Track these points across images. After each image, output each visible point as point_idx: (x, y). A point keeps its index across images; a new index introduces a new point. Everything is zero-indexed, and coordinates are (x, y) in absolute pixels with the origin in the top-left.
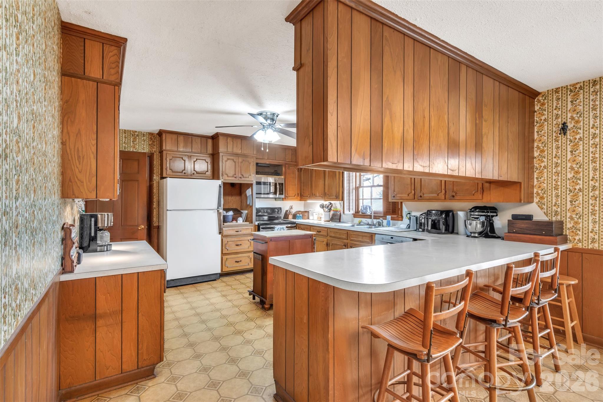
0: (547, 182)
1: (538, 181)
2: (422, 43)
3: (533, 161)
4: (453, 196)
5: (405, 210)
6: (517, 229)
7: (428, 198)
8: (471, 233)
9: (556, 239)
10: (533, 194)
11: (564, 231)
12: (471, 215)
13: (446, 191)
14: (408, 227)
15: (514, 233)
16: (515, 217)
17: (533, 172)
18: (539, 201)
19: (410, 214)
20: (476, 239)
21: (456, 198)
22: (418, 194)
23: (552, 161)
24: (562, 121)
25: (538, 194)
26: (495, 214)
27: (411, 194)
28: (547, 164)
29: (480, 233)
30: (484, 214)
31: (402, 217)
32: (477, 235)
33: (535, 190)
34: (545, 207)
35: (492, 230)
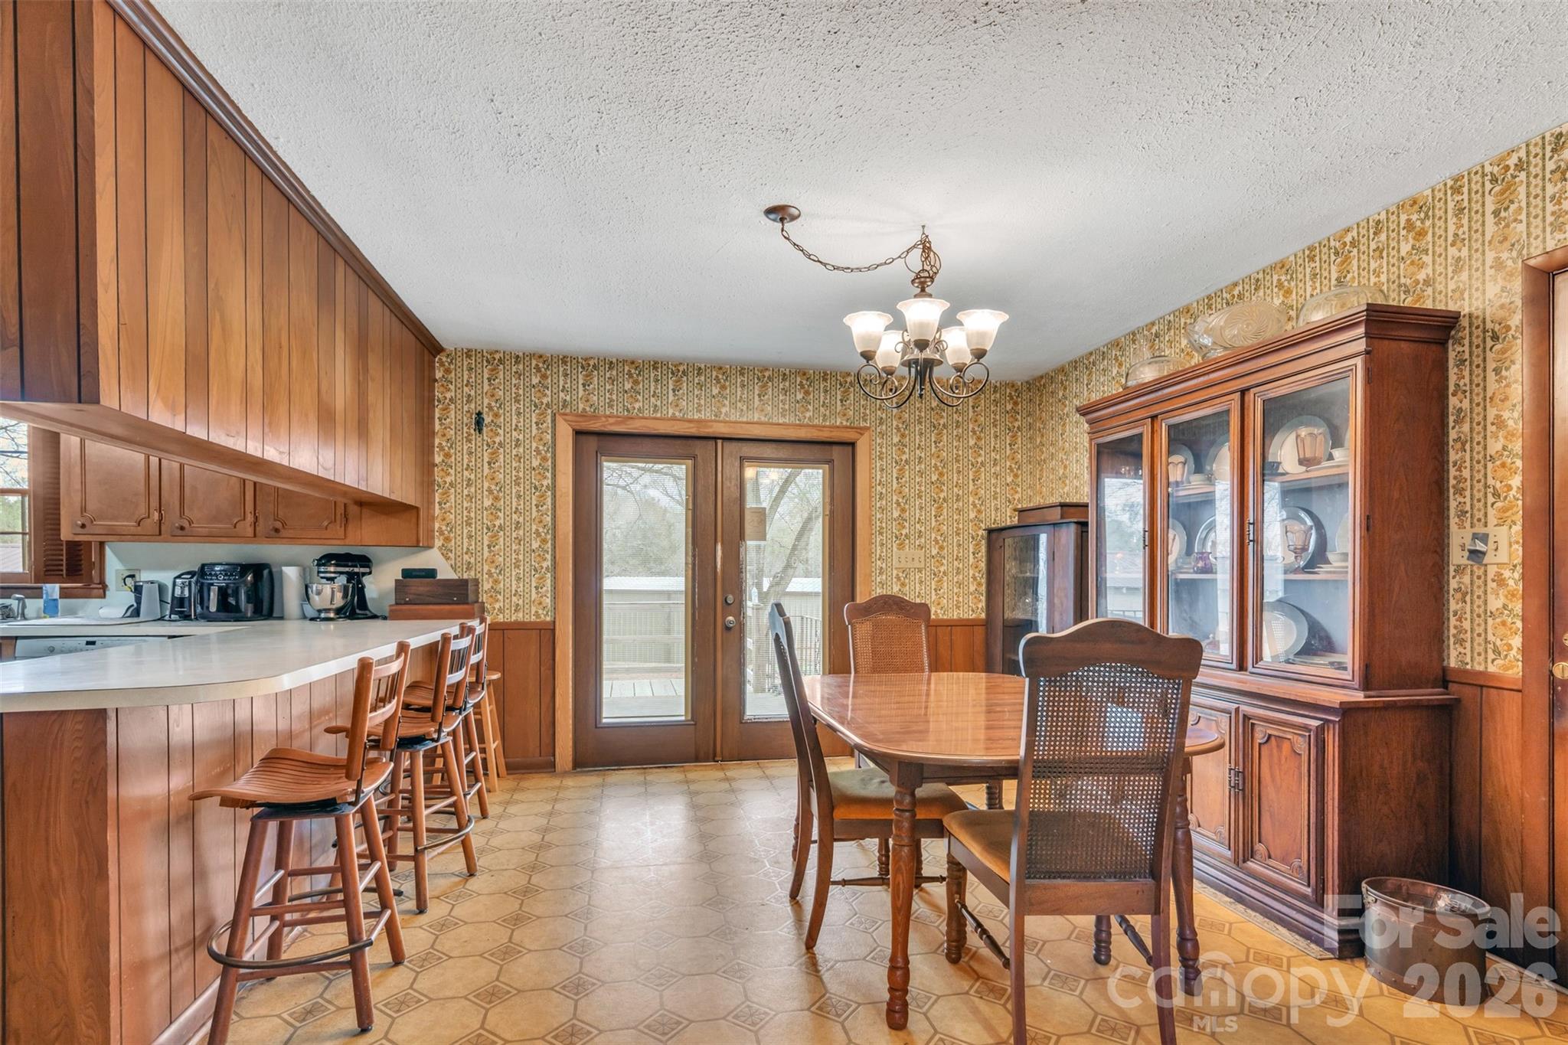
0: (455, 512)
1: (441, 509)
2: (276, 186)
3: (433, 471)
4: (277, 530)
5: (114, 566)
6: (411, 596)
7: (204, 531)
8: (320, 611)
9: (473, 609)
10: (433, 531)
11: (480, 596)
12: (319, 572)
13: (256, 518)
14: (128, 614)
15: (406, 603)
16: (408, 573)
17: (433, 491)
18: (443, 545)
19: (132, 576)
20: (332, 626)
21: (283, 533)
22: (173, 519)
23: (463, 475)
24: (476, 408)
25: (441, 533)
26: (367, 570)
27: (149, 520)
28: (456, 480)
29: (339, 611)
30: (347, 569)
31: (104, 587)
32: (332, 615)
33: (437, 525)
34: (452, 555)
35: (363, 603)
